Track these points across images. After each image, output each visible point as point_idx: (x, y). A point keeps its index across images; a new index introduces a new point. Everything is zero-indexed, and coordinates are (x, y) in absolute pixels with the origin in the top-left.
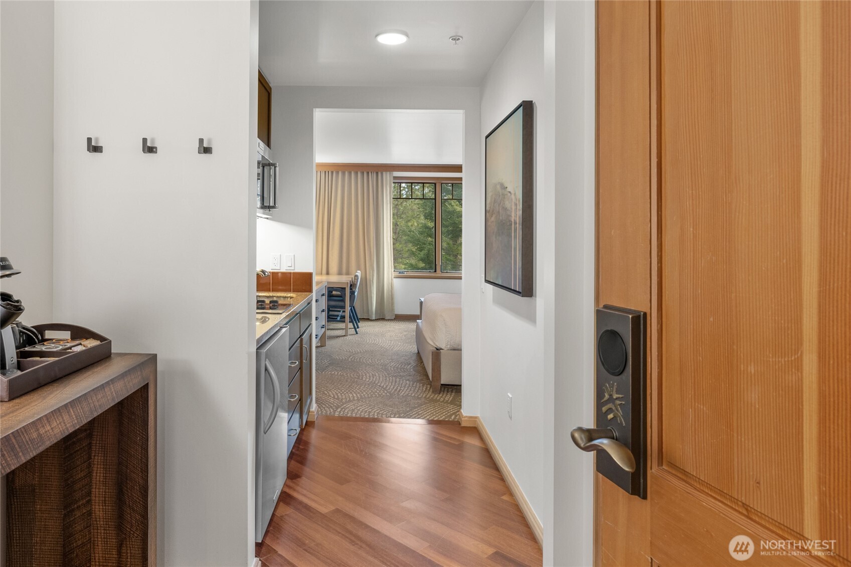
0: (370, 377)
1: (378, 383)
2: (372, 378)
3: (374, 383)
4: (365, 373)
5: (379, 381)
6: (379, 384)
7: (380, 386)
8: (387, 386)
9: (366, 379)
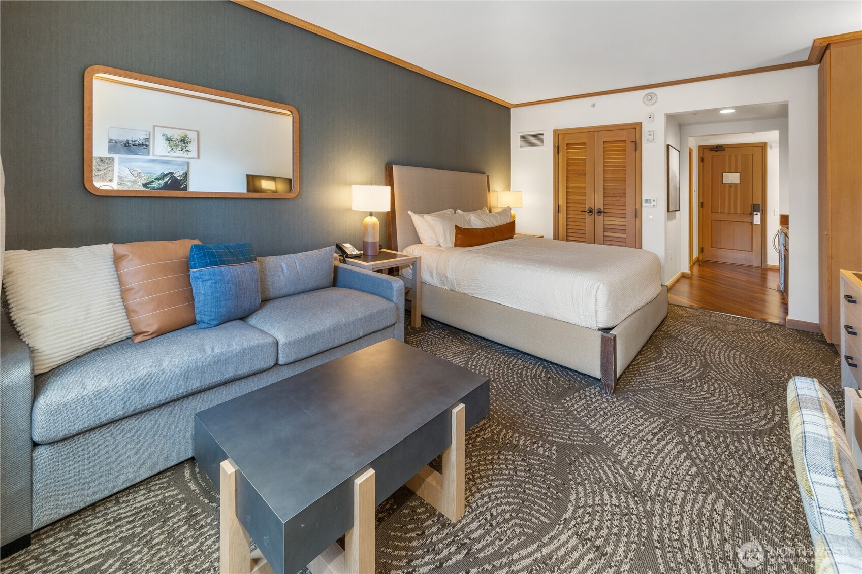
0: (734, 358)
1: (723, 346)
2: (731, 355)
3: (729, 346)
4: (742, 366)
5: (722, 348)
6: (723, 344)
7: (722, 341)
8: (714, 339)
9: (740, 356)
